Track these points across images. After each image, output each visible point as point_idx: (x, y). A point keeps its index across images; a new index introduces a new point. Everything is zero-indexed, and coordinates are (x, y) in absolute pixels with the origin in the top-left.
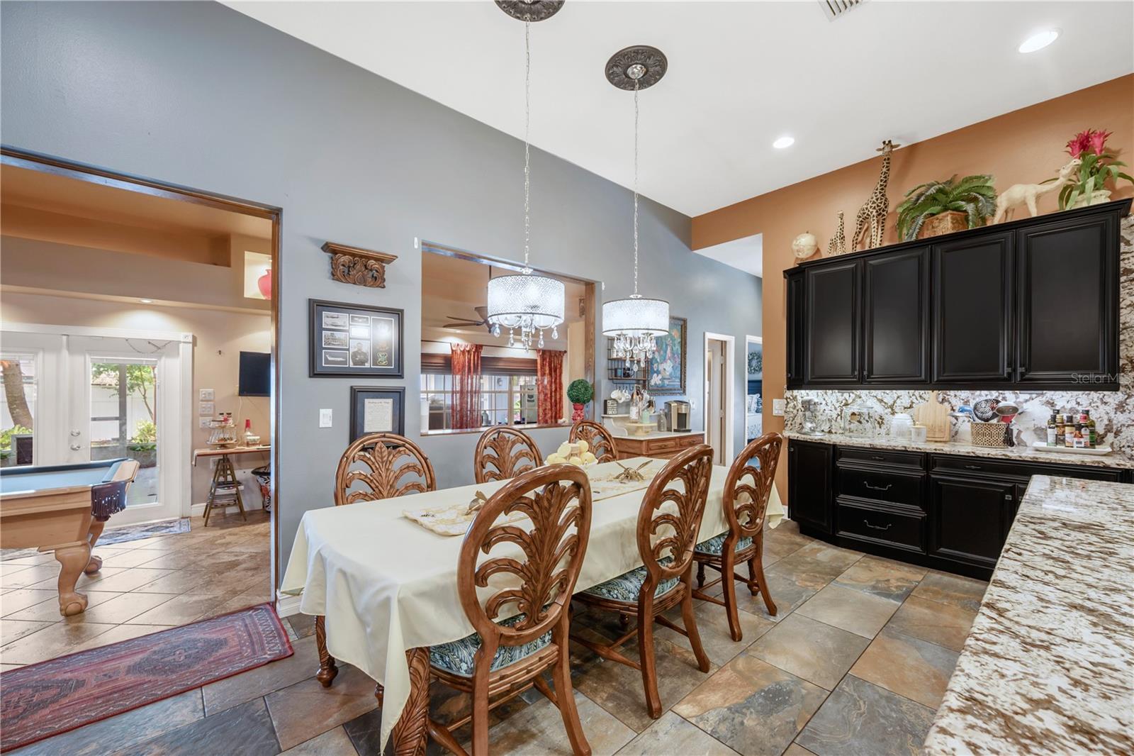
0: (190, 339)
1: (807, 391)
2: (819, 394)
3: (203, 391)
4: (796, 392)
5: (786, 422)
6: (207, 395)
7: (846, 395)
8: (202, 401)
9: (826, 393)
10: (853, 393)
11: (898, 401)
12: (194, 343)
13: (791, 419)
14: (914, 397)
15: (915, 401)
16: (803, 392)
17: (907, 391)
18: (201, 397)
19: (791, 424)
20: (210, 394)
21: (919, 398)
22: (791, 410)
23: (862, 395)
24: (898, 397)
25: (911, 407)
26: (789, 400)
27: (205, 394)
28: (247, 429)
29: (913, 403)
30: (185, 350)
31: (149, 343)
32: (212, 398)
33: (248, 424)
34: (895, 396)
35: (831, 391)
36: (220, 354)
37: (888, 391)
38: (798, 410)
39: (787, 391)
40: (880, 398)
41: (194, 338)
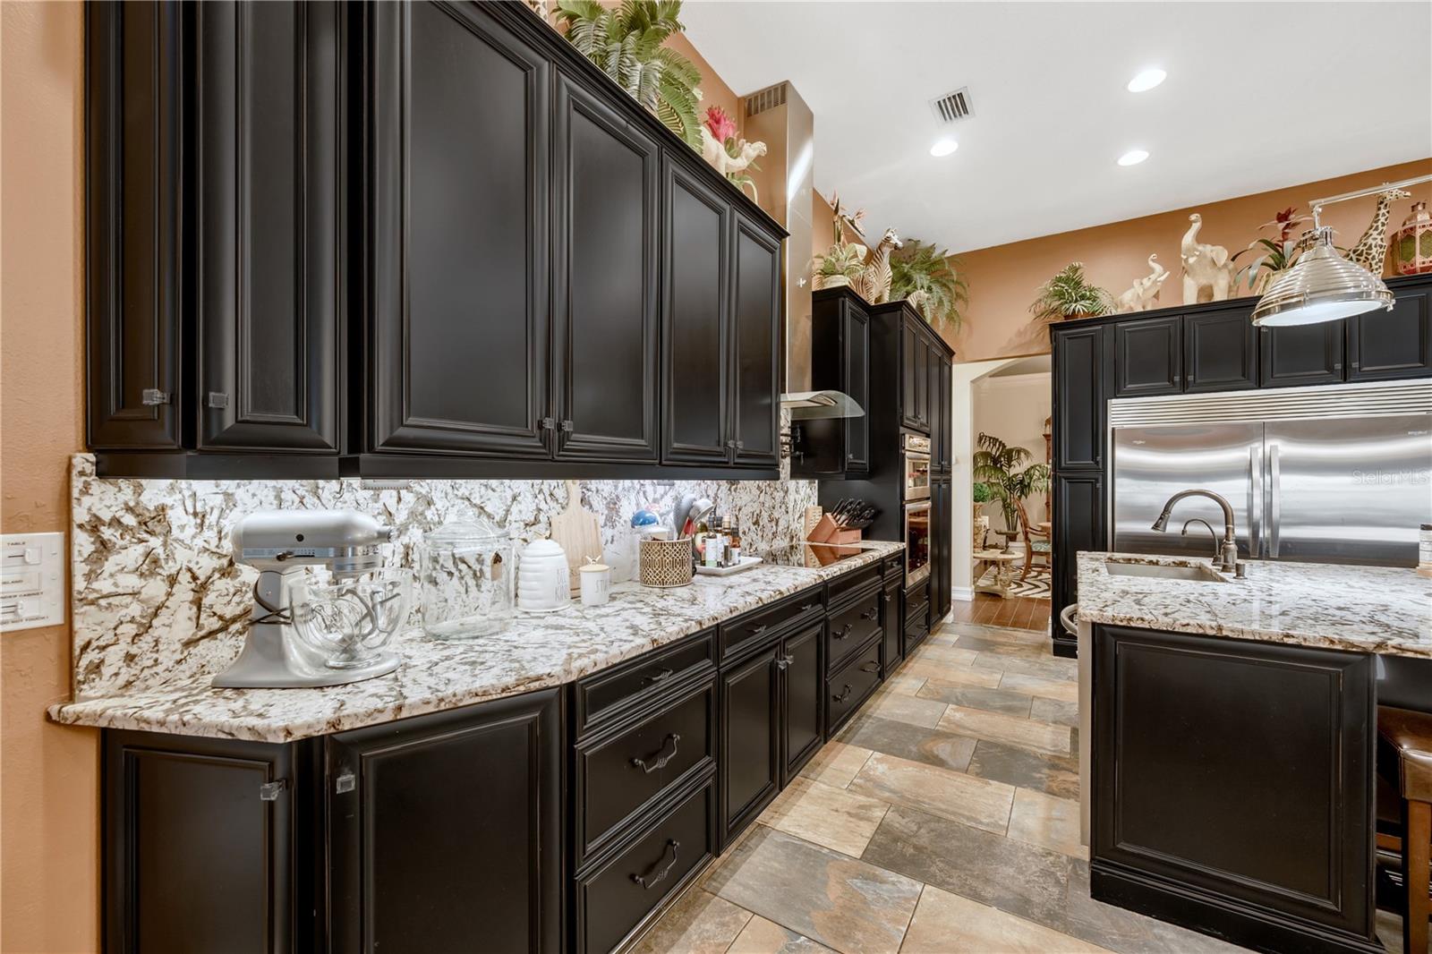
1: (228, 485)
2: (288, 496)
4: (155, 491)
5: (92, 656)
7: (388, 497)
9: (315, 493)
10: (408, 488)
11: (514, 509)
13: (130, 629)
14: (541, 497)
15: (543, 506)
16: (204, 487)
17: (530, 481)
19: (130, 658)
21: (548, 499)
22: (132, 582)
23: (436, 496)
24: (514, 499)
25: (536, 521)
26: (107, 533)
29: (539, 510)
34: (509, 494)
35: (333, 485)
37: (494, 483)
38: (172, 580)
39: (97, 486)
40: (477, 501)
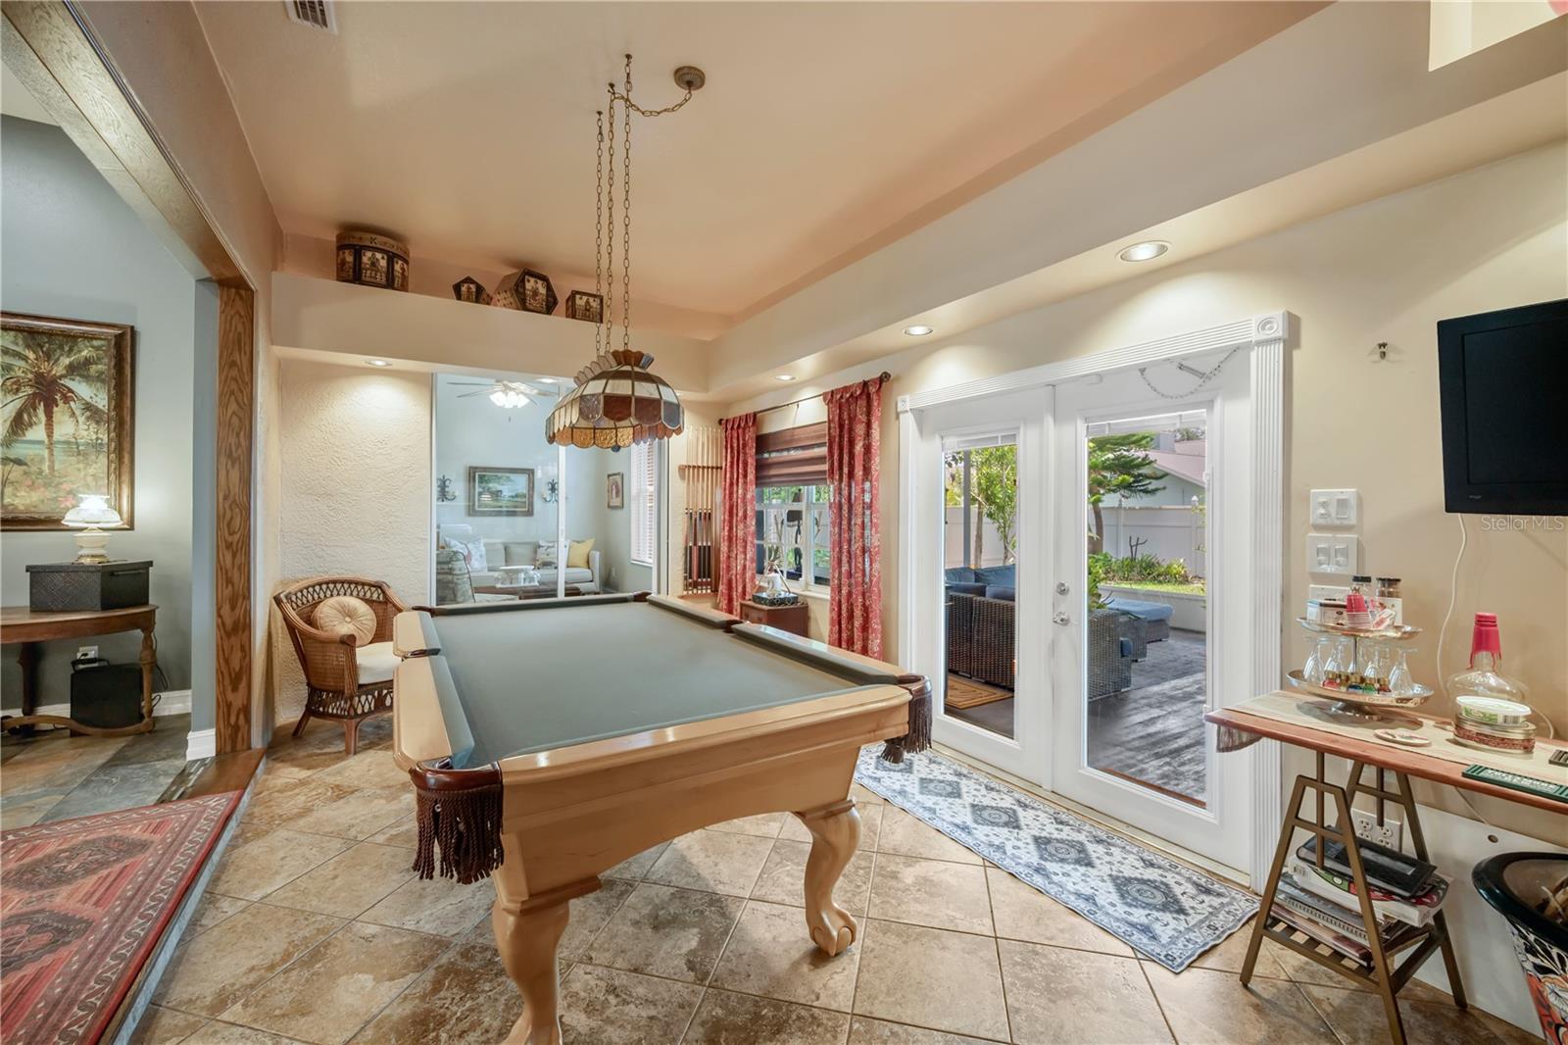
0: (1278, 329)
3: (1319, 493)
6: (1333, 510)
8: (1317, 528)
12: (1291, 341)
18: (1316, 514)
20: (1342, 503)
27: (1324, 505)
28: (1484, 657)
30: (1264, 366)
31: (1181, 367)
32: (1353, 521)
33: (1485, 635)
36: (1383, 355)
41: (1293, 323)
